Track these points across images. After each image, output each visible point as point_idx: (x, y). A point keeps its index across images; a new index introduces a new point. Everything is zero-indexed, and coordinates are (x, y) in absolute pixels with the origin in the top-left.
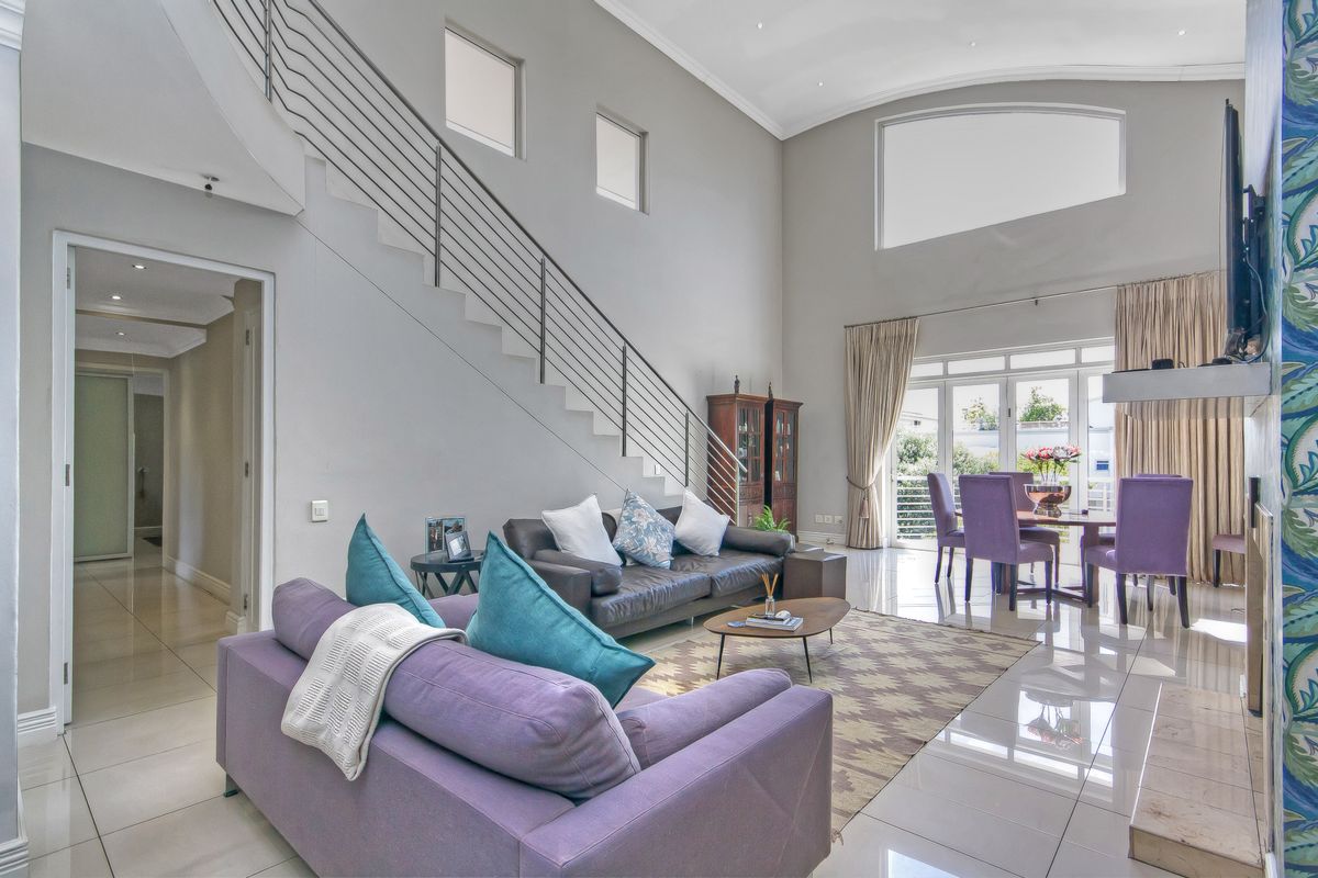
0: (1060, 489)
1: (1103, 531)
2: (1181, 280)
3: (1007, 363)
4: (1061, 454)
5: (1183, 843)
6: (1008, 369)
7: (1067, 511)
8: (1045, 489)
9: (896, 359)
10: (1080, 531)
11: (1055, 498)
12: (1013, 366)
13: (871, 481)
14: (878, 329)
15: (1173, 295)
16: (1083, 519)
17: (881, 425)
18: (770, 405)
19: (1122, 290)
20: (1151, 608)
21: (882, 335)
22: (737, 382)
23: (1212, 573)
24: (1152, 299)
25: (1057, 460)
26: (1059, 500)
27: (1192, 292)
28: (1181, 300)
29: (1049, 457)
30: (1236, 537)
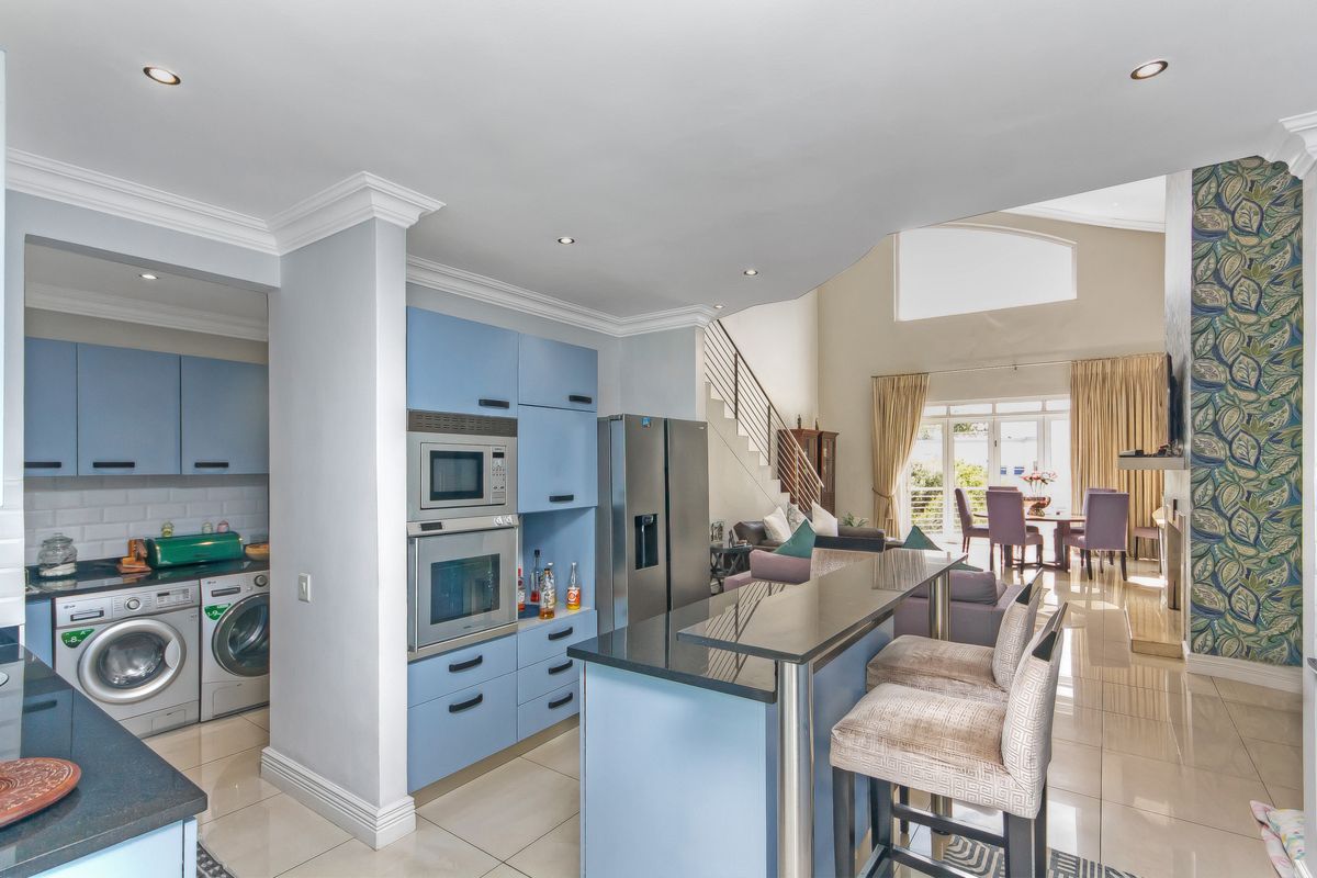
0: (1044, 499)
1: (1073, 525)
2: (1114, 361)
3: (994, 409)
4: (1046, 477)
5: (1153, 642)
6: (994, 413)
7: (1049, 512)
8: (1034, 499)
9: (913, 402)
10: (1055, 525)
11: (1040, 505)
12: (998, 411)
13: (894, 492)
14: (899, 379)
15: (1108, 370)
16: (1058, 518)
17: (901, 447)
18: (820, 435)
19: (1075, 364)
20: (1102, 572)
21: (902, 384)
22: (799, 419)
23: (1133, 552)
24: (1094, 372)
25: (1043, 481)
26: (1043, 506)
27: (1120, 369)
28: (1113, 373)
29: (1038, 478)
30: (1148, 528)
